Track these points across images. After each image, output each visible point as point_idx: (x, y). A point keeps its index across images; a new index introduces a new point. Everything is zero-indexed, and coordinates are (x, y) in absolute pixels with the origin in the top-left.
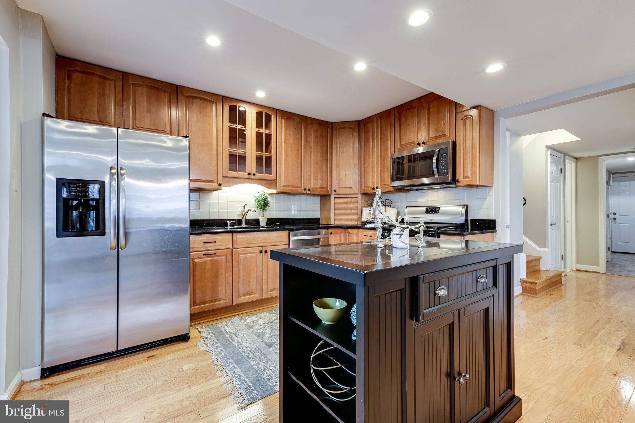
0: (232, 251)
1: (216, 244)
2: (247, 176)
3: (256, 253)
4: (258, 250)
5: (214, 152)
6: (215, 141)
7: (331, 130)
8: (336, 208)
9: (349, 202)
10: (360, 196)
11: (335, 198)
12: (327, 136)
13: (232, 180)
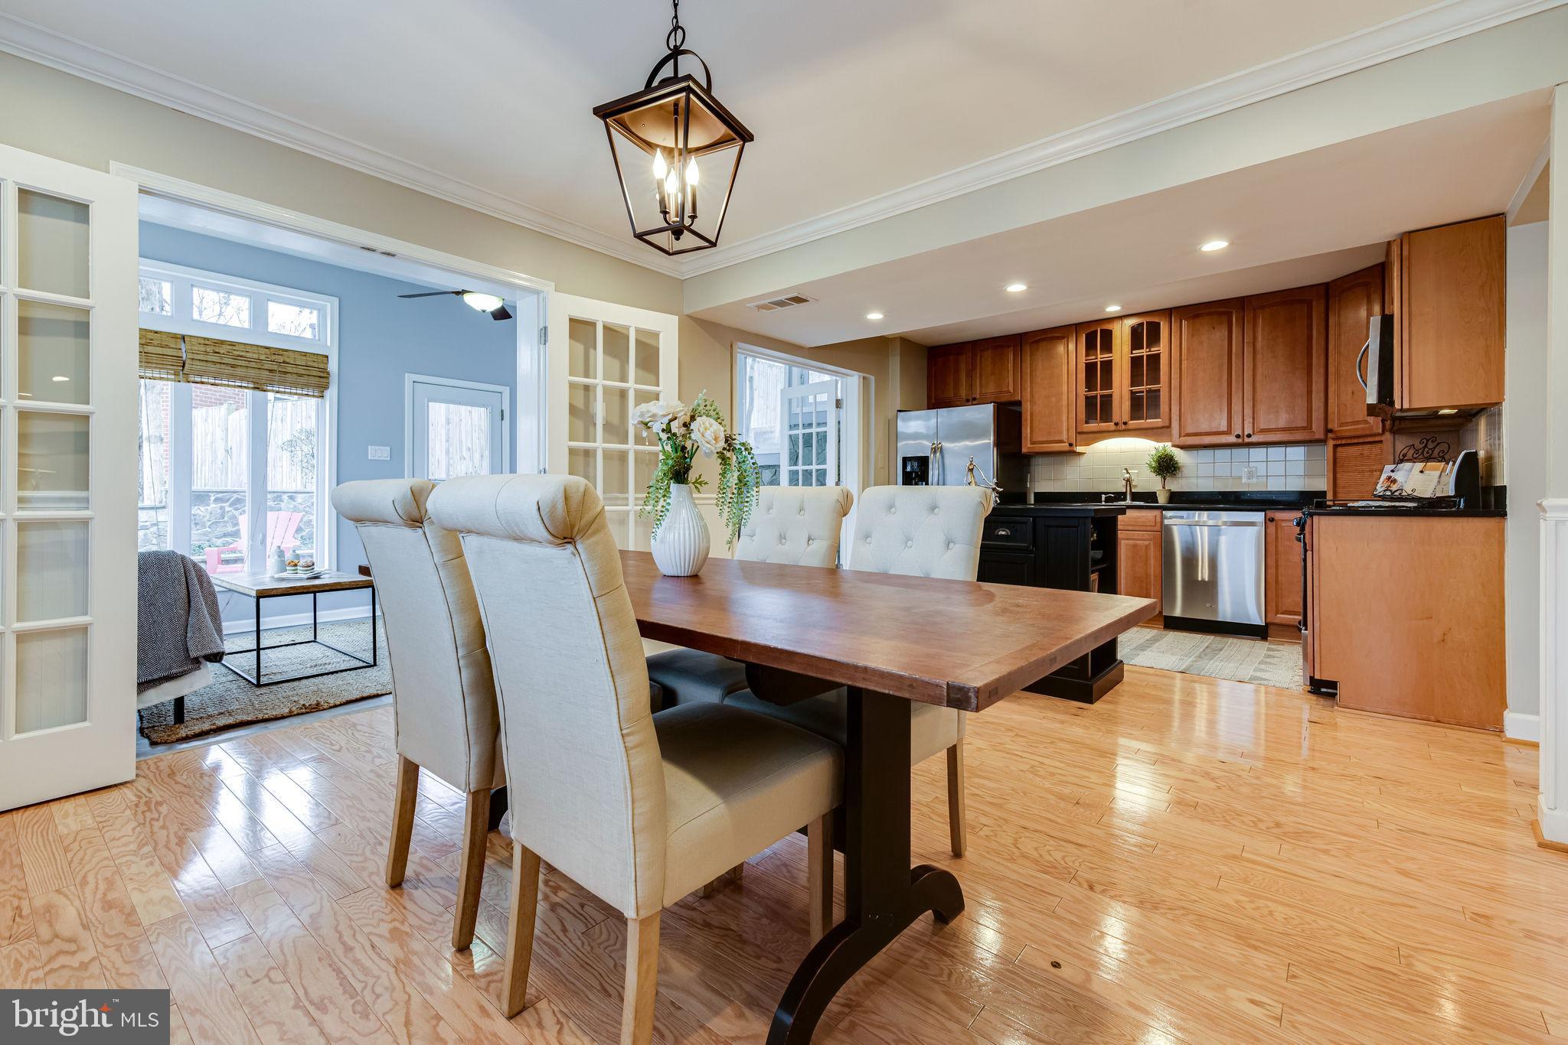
2: (1112, 428)
5: (1065, 403)
6: (1065, 388)
7: (1322, 301)
8: (1338, 469)
9: (1366, 453)
10: (1388, 436)
11: (1336, 447)
12: (1310, 317)
13: (1090, 435)
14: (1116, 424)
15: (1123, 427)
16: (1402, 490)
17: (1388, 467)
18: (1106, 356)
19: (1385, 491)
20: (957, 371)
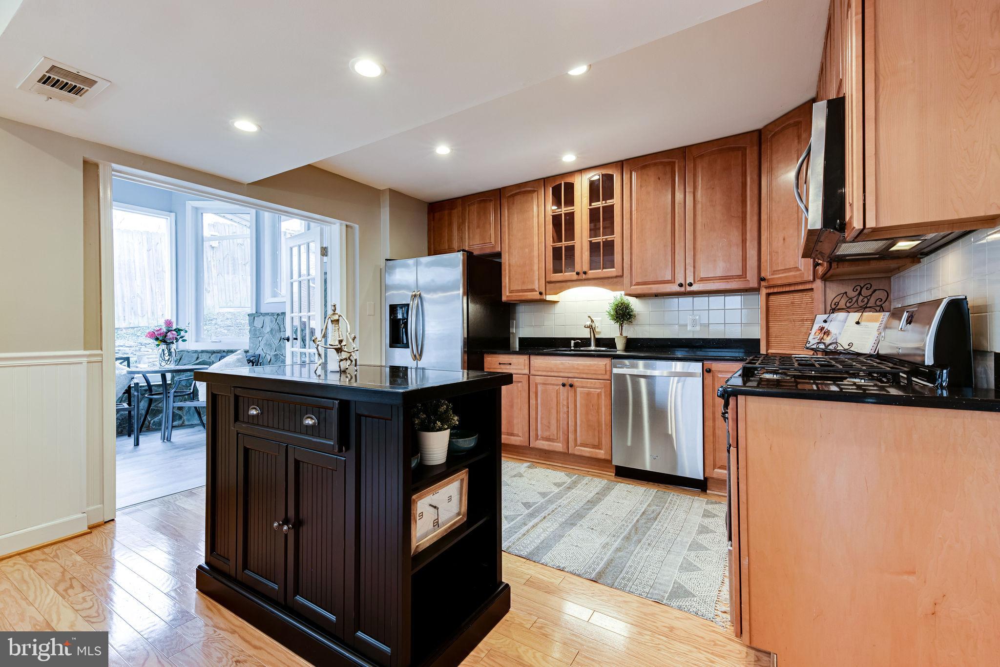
0: (529, 377)
1: (512, 367)
2: (575, 277)
3: (557, 385)
4: (561, 381)
5: (536, 253)
6: (536, 239)
7: (756, 148)
8: (771, 318)
9: (797, 301)
10: (818, 284)
11: (768, 295)
12: (744, 165)
13: (558, 284)
14: (578, 274)
15: (584, 276)
16: (836, 343)
17: (820, 318)
18: (569, 209)
19: (818, 343)
20: (450, 224)
